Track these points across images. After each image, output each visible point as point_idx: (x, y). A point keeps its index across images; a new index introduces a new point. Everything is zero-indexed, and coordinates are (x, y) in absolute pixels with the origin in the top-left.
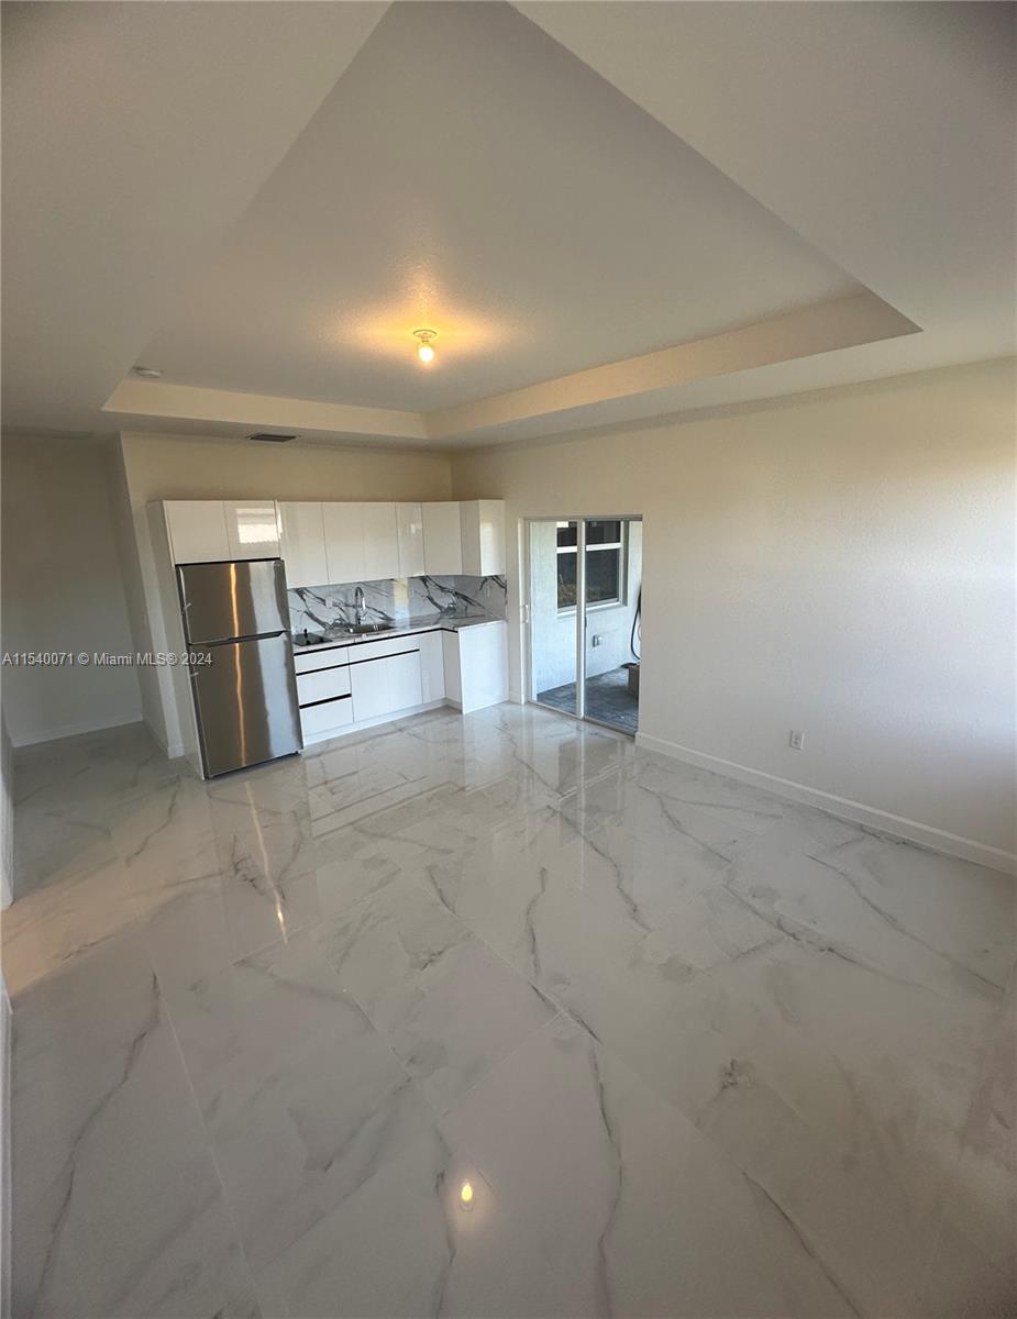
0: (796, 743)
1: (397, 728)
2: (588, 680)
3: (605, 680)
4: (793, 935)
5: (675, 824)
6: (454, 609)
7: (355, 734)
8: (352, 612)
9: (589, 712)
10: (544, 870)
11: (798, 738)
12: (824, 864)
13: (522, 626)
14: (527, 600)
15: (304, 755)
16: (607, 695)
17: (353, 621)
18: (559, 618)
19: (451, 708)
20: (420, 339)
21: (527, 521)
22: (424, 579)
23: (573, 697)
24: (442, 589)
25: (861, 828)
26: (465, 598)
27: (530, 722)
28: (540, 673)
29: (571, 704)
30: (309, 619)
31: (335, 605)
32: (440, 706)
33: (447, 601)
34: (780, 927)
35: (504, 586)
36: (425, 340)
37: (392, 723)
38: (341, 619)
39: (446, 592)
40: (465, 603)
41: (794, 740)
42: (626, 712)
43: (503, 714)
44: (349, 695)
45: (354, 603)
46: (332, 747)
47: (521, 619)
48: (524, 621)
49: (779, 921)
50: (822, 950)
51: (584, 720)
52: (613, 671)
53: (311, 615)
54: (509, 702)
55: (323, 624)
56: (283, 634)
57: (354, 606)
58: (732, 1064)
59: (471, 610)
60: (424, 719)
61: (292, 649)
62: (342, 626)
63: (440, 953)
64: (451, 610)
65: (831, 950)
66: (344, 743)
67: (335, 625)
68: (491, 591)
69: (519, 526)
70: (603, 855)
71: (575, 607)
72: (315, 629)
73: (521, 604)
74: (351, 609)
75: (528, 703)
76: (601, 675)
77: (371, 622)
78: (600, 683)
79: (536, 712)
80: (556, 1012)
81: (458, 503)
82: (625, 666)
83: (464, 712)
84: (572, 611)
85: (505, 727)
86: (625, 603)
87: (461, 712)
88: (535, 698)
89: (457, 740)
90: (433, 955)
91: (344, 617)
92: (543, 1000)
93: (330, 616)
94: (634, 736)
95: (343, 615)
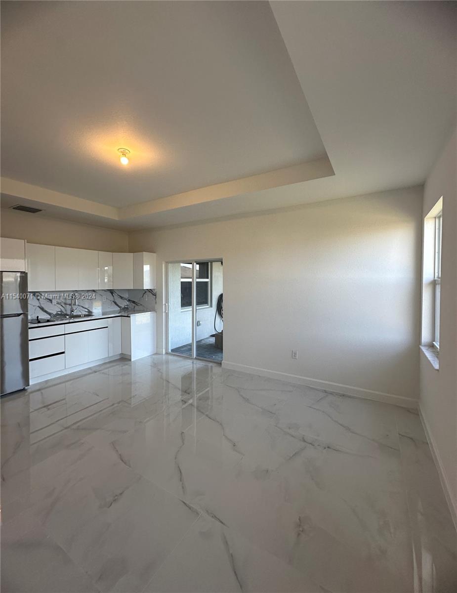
0: (295, 356)
1: (93, 371)
2: (197, 342)
3: (203, 342)
4: (311, 444)
5: (247, 400)
6: (127, 308)
7: (66, 375)
8: (68, 307)
9: (198, 355)
10: (183, 433)
11: (295, 354)
12: (315, 409)
13: (164, 314)
14: (167, 301)
15: (29, 391)
16: (205, 348)
17: (69, 313)
18: (182, 312)
19: (125, 358)
20: (121, 154)
21: (167, 263)
22: (112, 292)
23: (190, 350)
24: (122, 298)
25: (325, 392)
26: (134, 302)
27: (167, 362)
28: (172, 339)
29: (189, 353)
30: (41, 311)
31: (58, 303)
32: (119, 358)
33: (124, 304)
34: (304, 441)
35: (155, 295)
36: (124, 154)
37: (90, 368)
38: (61, 311)
39: (123, 299)
40: (134, 305)
41: (294, 355)
42: (216, 354)
43: (154, 359)
44: (63, 353)
45: (70, 303)
46: (50, 384)
47: (164, 311)
48: (165, 312)
49: (303, 438)
50: (325, 448)
51: (196, 359)
52: (207, 338)
53: (42, 309)
54: (156, 354)
55: (50, 314)
56: (22, 316)
57: (70, 305)
58: (299, 519)
59: (137, 307)
60: (108, 365)
61: (27, 325)
62: (62, 315)
63: (121, 494)
64: (125, 309)
65: (328, 447)
66: (59, 381)
67: (57, 314)
68: (148, 298)
69: (163, 265)
70: (214, 420)
71: (191, 307)
72: (43, 316)
73: (164, 303)
74: (68, 306)
75: (167, 353)
76: (202, 340)
77: (80, 314)
78: (201, 343)
79: (170, 357)
80: (198, 514)
81: (132, 254)
82: (212, 336)
83: (132, 360)
84: (190, 308)
85: (155, 365)
86: (211, 306)
87: (130, 360)
88: (170, 351)
89: (129, 374)
90: (116, 496)
91: (63, 310)
92: (190, 508)
93: (54, 309)
94: (221, 364)
95: (62, 309)
